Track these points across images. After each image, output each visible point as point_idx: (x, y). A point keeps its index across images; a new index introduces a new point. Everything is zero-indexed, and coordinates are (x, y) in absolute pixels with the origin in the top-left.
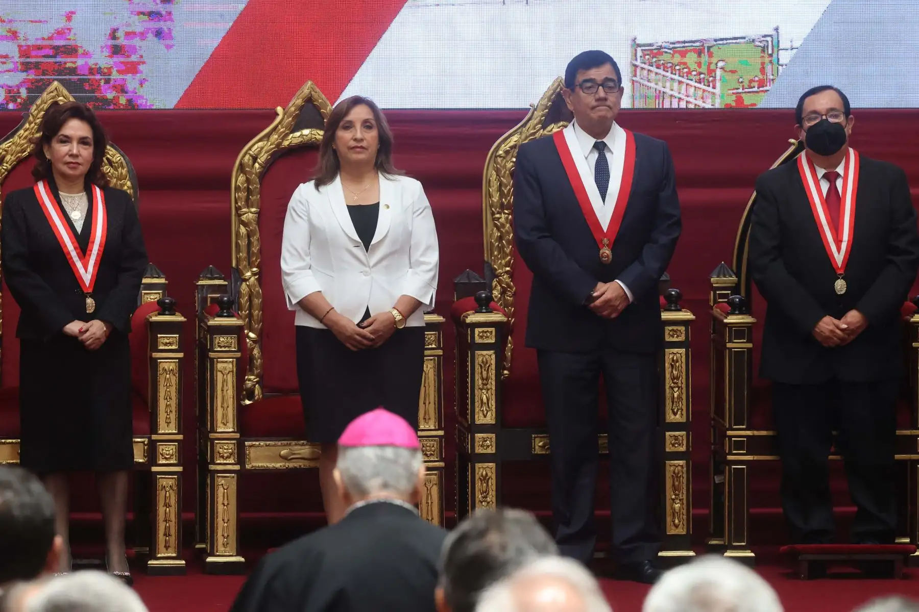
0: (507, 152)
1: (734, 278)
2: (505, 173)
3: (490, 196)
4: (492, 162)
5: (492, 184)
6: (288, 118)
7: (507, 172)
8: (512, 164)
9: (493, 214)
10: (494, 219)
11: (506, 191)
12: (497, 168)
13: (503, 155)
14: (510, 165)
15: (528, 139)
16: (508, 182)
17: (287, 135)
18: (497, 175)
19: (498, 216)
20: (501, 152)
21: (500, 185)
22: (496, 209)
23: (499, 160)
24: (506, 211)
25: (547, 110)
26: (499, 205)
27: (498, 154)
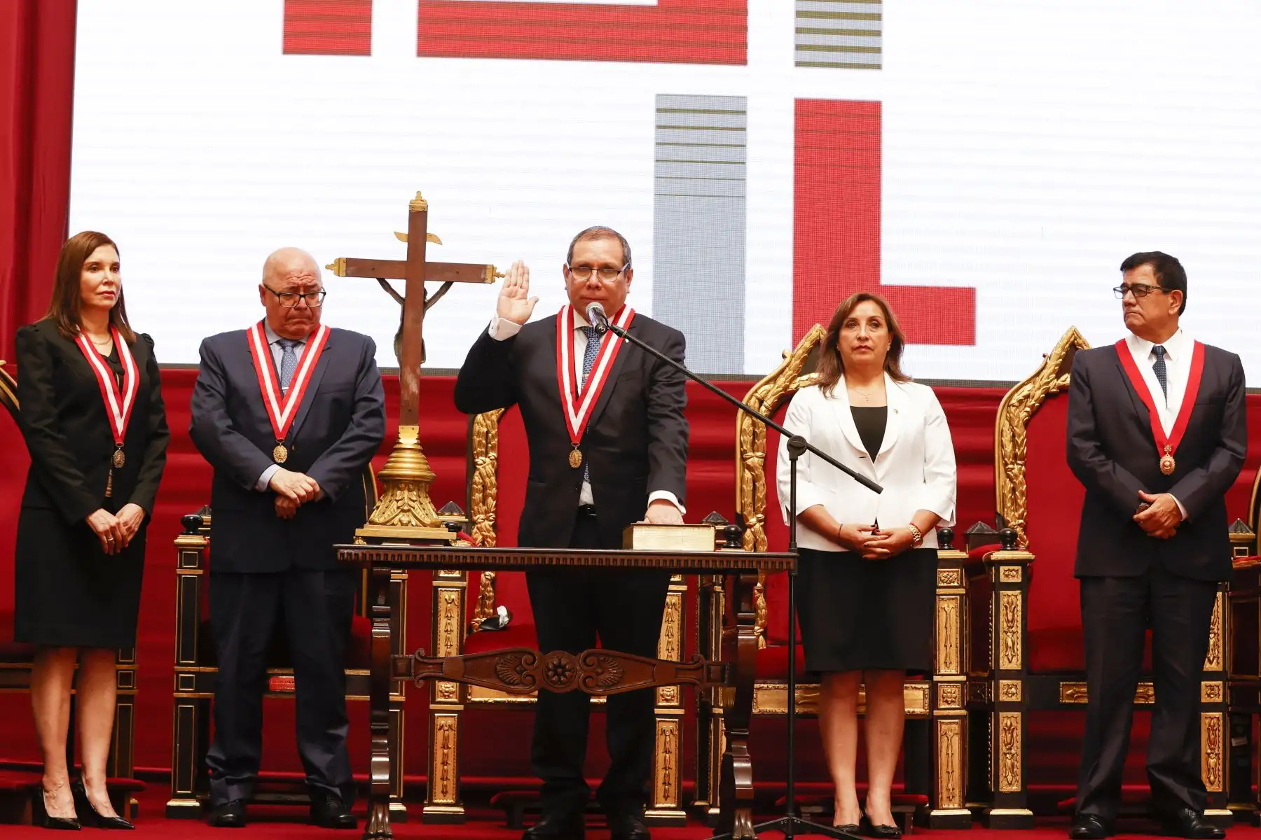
0: (1020, 402)
1: (1252, 534)
2: (1019, 422)
3: (1002, 446)
4: (1005, 412)
5: (1004, 434)
6: (796, 360)
7: (1021, 422)
8: (1025, 414)
9: (1006, 464)
10: (1006, 470)
11: (1019, 442)
12: (1010, 417)
13: (1017, 404)
14: (1023, 415)
15: (1042, 388)
16: (1021, 432)
17: (794, 378)
18: (1010, 425)
19: (1011, 466)
20: (1014, 401)
21: (1014, 436)
22: (1009, 460)
23: (1012, 409)
24: (1019, 462)
25: (1061, 360)
26: (1012, 456)
27: (1011, 403)
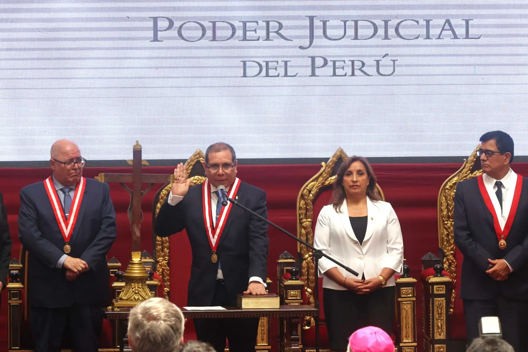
0: (451, 187)
2: (450, 198)
3: (442, 211)
4: (443, 192)
5: (443, 205)
6: (328, 168)
7: (451, 198)
8: (454, 193)
9: (443, 221)
10: (444, 224)
11: (451, 209)
12: (446, 196)
13: (449, 188)
14: (453, 194)
15: (463, 179)
16: (452, 204)
17: (328, 178)
18: (446, 199)
19: (446, 222)
20: (448, 187)
21: (448, 205)
22: (445, 219)
23: (447, 191)
24: (451, 220)
25: (473, 163)
26: (447, 217)
27: (446, 188)
